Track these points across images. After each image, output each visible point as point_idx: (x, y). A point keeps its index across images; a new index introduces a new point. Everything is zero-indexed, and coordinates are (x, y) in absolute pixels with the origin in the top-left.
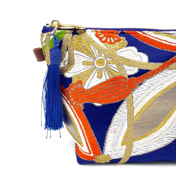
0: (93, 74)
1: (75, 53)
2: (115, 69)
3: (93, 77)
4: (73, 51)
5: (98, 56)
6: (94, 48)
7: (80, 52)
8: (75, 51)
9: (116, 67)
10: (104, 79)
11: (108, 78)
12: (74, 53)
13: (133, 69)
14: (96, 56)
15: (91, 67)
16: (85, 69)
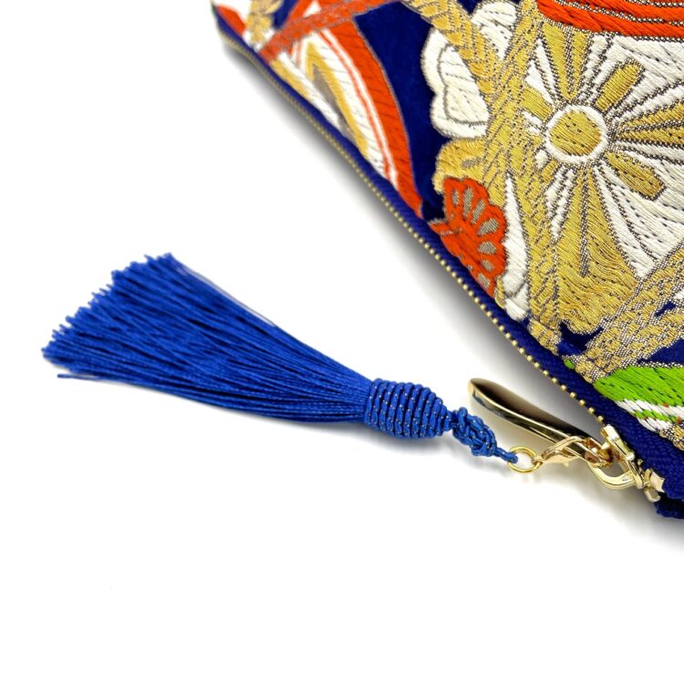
0: (650, 105)
1: (650, 259)
2: (545, 65)
3: (660, 91)
4: (650, 275)
5: (563, 168)
6: (550, 214)
7: (625, 248)
8: (642, 272)
9: (532, 70)
10: (622, 47)
11: (599, 41)
12: (651, 264)
13: (486, 22)
14: (570, 174)
15: (634, 145)
16: (667, 159)
